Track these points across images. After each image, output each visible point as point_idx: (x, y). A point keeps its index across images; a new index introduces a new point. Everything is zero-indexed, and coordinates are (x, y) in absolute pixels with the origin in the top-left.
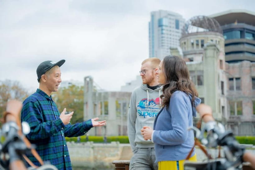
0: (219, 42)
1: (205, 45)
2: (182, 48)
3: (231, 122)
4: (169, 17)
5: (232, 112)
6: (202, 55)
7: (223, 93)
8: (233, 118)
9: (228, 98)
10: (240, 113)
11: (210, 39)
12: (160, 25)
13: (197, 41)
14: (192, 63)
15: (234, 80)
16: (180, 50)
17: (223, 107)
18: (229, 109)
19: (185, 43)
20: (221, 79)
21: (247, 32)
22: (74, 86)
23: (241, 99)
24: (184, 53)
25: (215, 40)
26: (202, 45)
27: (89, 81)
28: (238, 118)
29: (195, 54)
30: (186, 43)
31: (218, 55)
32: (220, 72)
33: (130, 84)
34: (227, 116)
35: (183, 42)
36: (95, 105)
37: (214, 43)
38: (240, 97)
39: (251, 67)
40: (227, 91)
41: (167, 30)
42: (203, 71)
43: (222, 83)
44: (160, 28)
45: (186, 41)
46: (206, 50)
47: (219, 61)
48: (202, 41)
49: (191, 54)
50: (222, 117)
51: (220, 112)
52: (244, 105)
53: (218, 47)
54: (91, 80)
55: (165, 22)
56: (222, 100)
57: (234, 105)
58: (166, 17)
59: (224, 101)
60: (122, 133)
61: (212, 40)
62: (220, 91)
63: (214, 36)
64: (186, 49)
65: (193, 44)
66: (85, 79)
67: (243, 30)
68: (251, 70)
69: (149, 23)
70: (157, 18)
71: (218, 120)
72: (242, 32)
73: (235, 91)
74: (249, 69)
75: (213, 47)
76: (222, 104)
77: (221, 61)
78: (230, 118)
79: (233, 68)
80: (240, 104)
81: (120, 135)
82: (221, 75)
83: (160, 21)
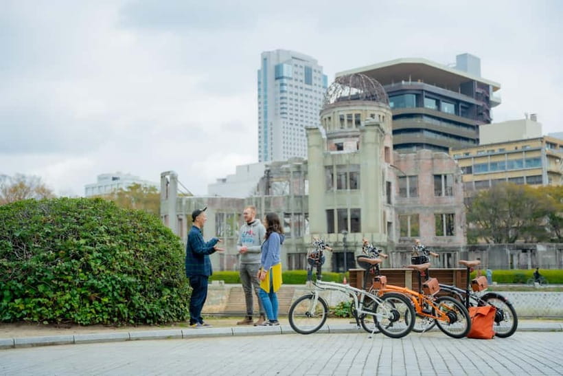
0: (383, 117)
1: (363, 123)
2: (325, 128)
3: (402, 248)
4: (295, 62)
5: (403, 231)
6: (357, 139)
7: (389, 202)
8: (405, 241)
9: (396, 209)
10: (416, 233)
11: (369, 113)
12: (279, 77)
13: (350, 116)
14: (341, 152)
15: (408, 179)
16: (322, 129)
17: (389, 224)
18: (399, 227)
19: (330, 118)
20: (387, 179)
21: (426, 97)
22: (138, 186)
23: (418, 211)
24: (327, 135)
25: (376, 114)
26: (358, 123)
27: (169, 180)
28: (413, 241)
29: (346, 137)
30: (332, 119)
31: (382, 141)
32: (386, 166)
33: (224, 180)
34: (395, 239)
35: (326, 116)
36: (180, 220)
37: (376, 120)
38: (415, 208)
39: (432, 159)
40: (396, 198)
41: (291, 86)
42: (359, 166)
43: (389, 184)
44: (278, 82)
45: (331, 115)
46: (363, 131)
47: (384, 149)
48: (358, 116)
49: (340, 137)
50: (388, 240)
51: (385, 233)
52: (421, 221)
53: (383, 126)
54: (174, 178)
55: (287, 71)
56: (388, 212)
57: (406, 220)
58: (288, 62)
59: (391, 214)
60: (225, 267)
61: (372, 116)
62: (385, 198)
63: (376, 109)
64: (332, 129)
65: (342, 120)
66: (163, 176)
67: (419, 92)
68: (432, 164)
69: (259, 71)
70: (272, 63)
71: (382, 244)
72: (419, 96)
73: (408, 198)
74: (429, 162)
75: (376, 128)
76: (388, 220)
77: (387, 148)
78: (400, 241)
79: (406, 160)
80: (416, 218)
81: (222, 270)
82: (387, 171)
83: (278, 69)
